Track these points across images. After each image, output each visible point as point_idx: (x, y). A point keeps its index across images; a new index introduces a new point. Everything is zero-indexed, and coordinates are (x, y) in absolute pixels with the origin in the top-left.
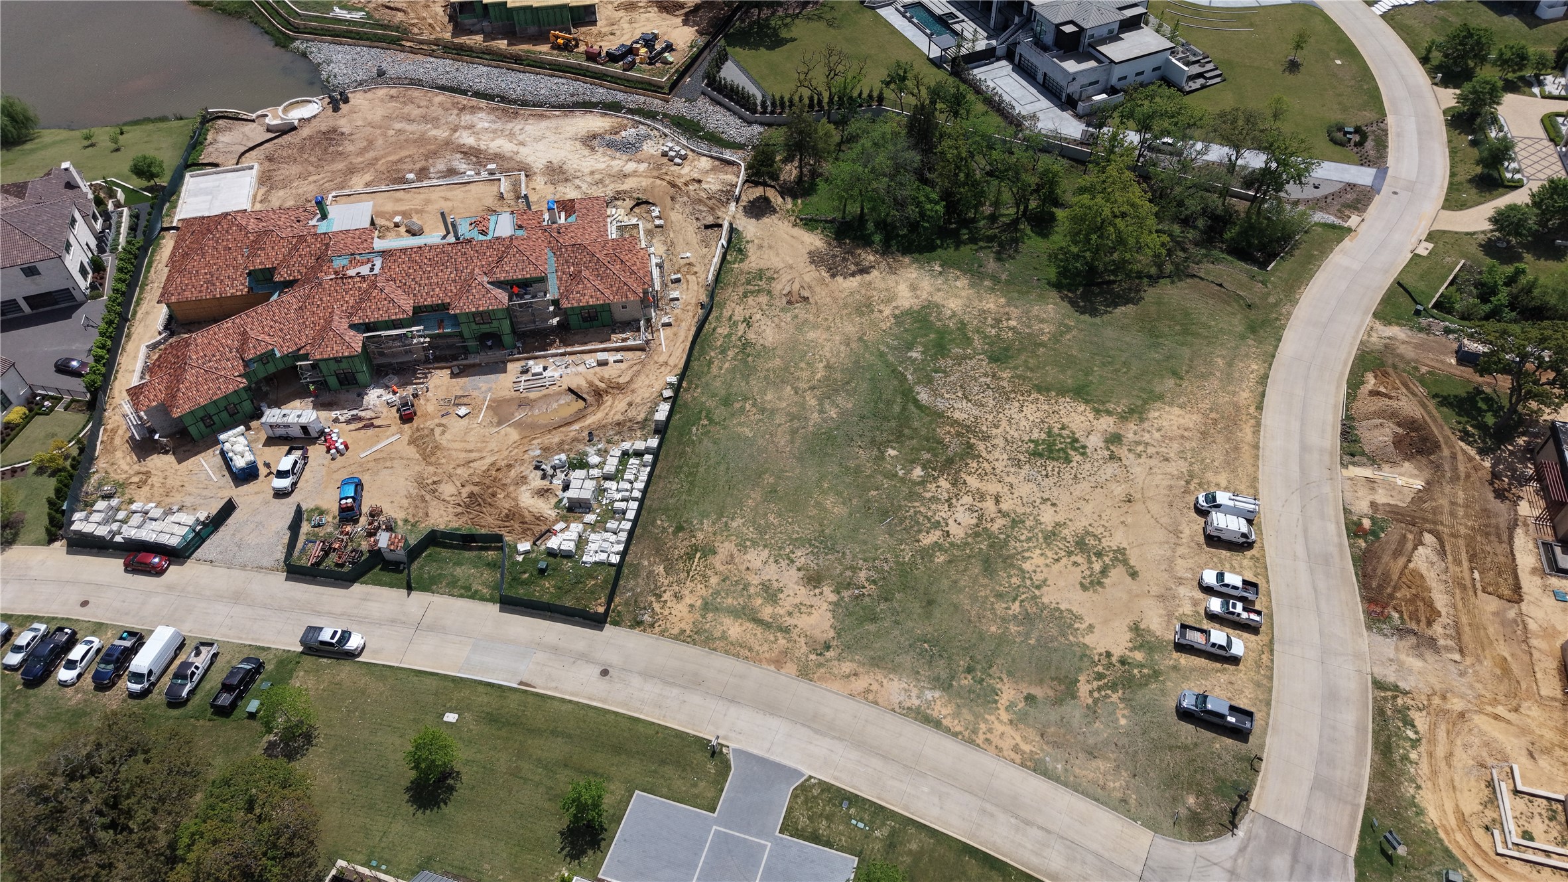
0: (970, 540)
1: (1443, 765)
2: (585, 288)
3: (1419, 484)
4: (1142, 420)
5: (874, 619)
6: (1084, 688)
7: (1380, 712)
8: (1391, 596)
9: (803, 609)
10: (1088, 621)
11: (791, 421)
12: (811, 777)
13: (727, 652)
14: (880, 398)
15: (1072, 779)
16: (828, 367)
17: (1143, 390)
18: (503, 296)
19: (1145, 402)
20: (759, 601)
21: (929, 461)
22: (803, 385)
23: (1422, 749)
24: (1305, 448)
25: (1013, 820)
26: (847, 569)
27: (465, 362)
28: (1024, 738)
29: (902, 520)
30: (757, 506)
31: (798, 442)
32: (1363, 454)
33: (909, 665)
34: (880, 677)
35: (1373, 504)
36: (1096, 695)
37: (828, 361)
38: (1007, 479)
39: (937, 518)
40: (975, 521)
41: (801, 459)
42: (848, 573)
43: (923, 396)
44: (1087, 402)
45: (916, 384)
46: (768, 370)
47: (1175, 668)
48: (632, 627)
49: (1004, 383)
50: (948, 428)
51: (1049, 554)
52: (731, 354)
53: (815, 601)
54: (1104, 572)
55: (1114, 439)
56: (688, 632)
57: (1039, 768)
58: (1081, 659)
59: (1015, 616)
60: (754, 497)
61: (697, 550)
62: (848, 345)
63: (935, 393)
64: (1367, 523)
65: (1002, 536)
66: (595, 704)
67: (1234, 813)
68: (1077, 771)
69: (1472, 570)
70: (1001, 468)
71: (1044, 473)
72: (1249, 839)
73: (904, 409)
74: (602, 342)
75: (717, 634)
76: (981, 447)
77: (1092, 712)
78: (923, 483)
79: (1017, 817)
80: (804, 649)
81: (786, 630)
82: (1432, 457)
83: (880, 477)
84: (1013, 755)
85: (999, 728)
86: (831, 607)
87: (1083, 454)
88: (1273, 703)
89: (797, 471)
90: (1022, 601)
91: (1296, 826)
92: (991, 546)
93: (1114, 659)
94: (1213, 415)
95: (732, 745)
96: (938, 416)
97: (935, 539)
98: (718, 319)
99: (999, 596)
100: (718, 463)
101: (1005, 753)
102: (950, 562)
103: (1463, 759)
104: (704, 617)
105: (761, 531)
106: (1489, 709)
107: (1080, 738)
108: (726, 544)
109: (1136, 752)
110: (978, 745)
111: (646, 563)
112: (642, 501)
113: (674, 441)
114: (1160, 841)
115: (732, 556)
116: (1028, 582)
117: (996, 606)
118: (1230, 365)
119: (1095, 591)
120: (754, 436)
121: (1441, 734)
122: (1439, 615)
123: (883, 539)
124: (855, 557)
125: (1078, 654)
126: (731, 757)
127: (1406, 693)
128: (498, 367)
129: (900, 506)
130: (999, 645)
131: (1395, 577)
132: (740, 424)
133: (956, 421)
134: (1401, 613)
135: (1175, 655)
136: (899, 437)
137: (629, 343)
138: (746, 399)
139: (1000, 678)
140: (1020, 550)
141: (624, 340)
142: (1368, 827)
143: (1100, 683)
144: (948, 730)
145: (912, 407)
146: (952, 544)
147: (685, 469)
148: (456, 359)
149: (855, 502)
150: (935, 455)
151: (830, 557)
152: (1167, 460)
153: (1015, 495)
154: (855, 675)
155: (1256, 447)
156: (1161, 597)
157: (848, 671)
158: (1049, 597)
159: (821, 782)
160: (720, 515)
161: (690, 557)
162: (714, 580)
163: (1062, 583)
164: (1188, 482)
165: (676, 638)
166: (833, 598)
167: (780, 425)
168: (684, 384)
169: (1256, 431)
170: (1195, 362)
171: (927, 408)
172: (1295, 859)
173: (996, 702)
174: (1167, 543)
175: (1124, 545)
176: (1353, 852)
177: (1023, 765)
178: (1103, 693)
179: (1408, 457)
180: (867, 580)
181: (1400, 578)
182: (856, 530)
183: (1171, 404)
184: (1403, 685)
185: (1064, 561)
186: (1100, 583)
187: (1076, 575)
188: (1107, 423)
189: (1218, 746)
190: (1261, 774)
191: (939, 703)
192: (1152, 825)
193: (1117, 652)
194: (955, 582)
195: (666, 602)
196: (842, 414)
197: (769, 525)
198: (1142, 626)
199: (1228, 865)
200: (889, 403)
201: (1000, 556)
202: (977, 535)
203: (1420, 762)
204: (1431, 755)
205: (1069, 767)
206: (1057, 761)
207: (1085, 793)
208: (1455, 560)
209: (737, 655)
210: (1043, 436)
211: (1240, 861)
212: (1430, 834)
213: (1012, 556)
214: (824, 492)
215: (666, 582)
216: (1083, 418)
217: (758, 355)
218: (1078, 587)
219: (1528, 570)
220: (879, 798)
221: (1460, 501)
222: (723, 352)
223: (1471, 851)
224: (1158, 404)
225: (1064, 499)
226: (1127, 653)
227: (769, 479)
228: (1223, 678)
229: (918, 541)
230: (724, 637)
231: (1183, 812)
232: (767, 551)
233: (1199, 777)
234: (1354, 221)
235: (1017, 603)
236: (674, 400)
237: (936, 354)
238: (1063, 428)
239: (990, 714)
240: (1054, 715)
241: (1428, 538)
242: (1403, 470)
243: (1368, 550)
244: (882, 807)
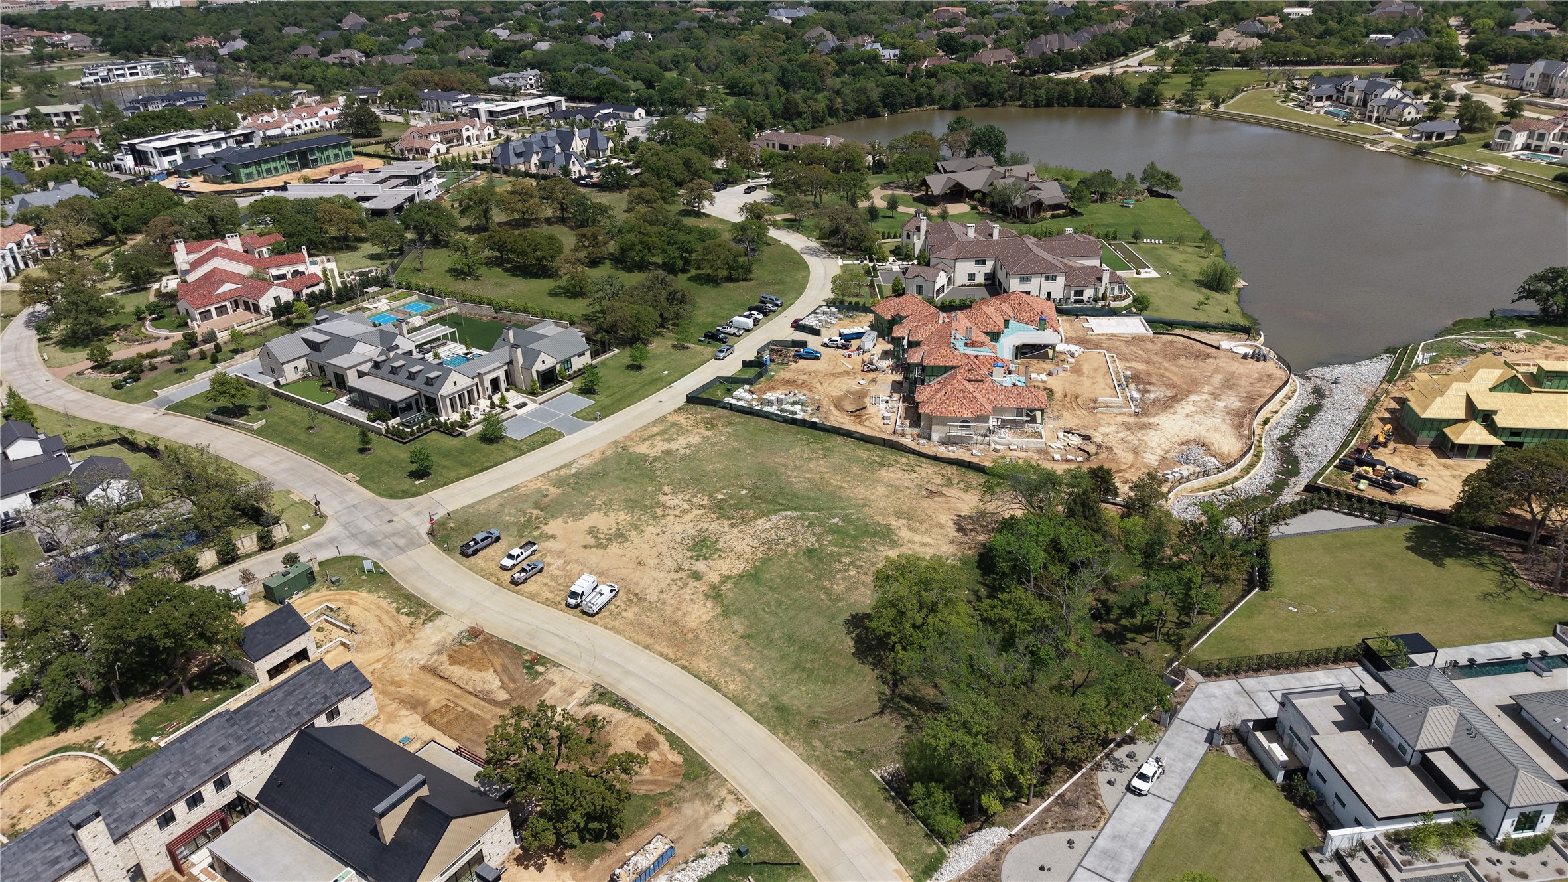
1: (379, 613)
4: (707, 597)
6: (535, 512)
7: (426, 605)
8: (480, 648)
10: (570, 523)
12: (564, 437)
19: (724, 605)
21: (727, 502)
23: (394, 611)
24: (628, 672)
29: (687, 484)
30: (732, 445)
32: (598, 702)
33: (596, 468)
35: (552, 683)
36: (528, 514)
43: (789, 513)
44: (741, 577)
45: (805, 514)
49: (781, 547)
50: (752, 515)
54: (595, 537)
55: (696, 576)
57: (510, 489)
58: (551, 515)
59: (593, 501)
61: (712, 426)
63: (788, 517)
64: (540, 669)
65: (649, 511)
67: (433, 535)
68: (498, 500)
69: (464, 710)
70: (702, 525)
71: (687, 538)
72: (420, 538)
73: (782, 504)
74: (903, 417)
76: (727, 524)
77: (521, 510)
78: (711, 497)
79: (496, 480)
83: (726, 484)
84: (523, 485)
85: (539, 484)
87: (691, 559)
91: (409, 553)
93: (541, 525)
94: (690, 636)
96: (767, 515)
97: (665, 490)
99: (610, 499)
101: (526, 483)
102: (645, 490)
103: (374, 625)
105: (713, 444)
106: (384, 661)
107: (512, 504)
110: (536, 477)
118: (741, 672)
119: (586, 531)
121: (392, 624)
122: (451, 664)
124: (673, 466)
125: (555, 515)
127: (424, 623)
129: (698, 485)
131: (490, 656)
134: (467, 646)
140: (634, 514)
143: (533, 518)
144: (551, 471)
145: (782, 508)
149: (713, 473)
150: (730, 505)
151: (678, 457)
152: (662, 592)
153: (676, 524)
154: (603, 454)
155: (647, 647)
156: (562, 551)
158: (596, 515)
163: (601, 521)
169: (661, 654)
171: (777, 513)
176: (381, 564)
181: (488, 658)
182: (692, 470)
184: (430, 624)
185: (614, 526)
187: (602, 527)
188: (713, 578)
190: (441, 552)
191: (567, 471)
193: (544, 527)
199: (418, 528)
204: (387, 612)
206: (509, 495)
207: (486, 499)
211: (415, 532)
212: (359, 589)
213: (632, 510)
214: (727, 466)
216: (724, 568)
223: (338, 597)
224: (719, 611)
225: (660, 539)
226: (540, 530)
229: (668, 485)
231: (450, 521)
233: (460, 532)
235: (601, 504)
238: (720, 556)
243: (520, 658)
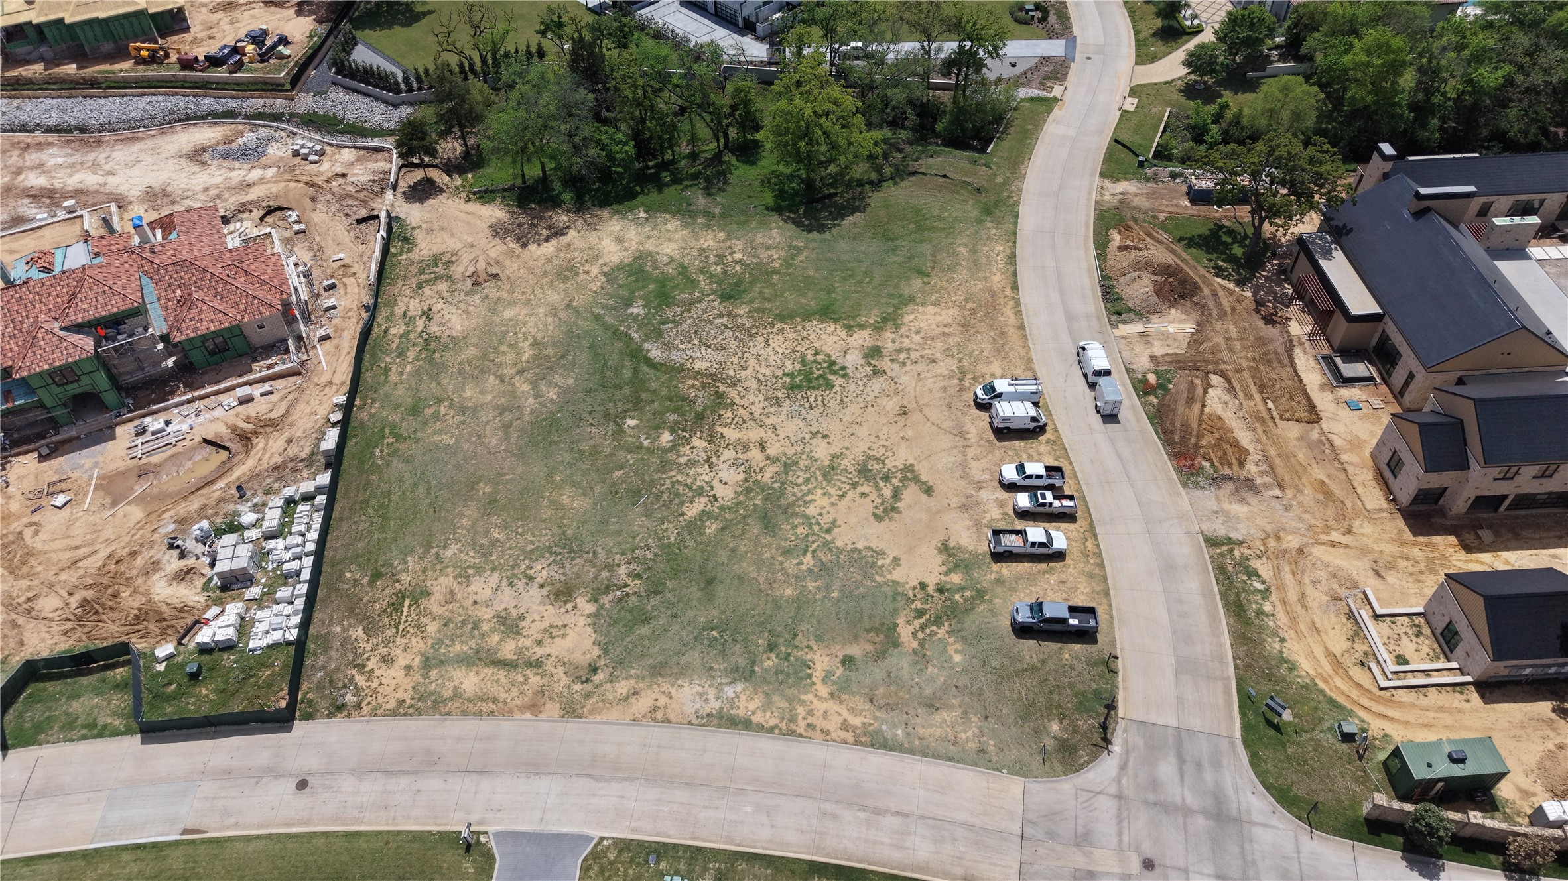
0: (741, 498)
1: (1299, 609)
2: (201, 311)
3: (1190, 327)
4: (898, 327)
5: (646, 620)
6: (905, 632)
7: (1221, 571)
8: (1197, 446)
9: (555, 632)
10: (892, 554)
11: (500, 414)
12: (602, 839)
13: (464, 713)
14: (605, 365)
15: (917, 742)
16: (536, 344)
17: (891, 296)
18: (86, 343)
19: (897, 308)
20: (496, 638)
21: (676, 422)
22: (508, 371)
23: (1274, 598)
24: (1070, 318)
25: (861, 815)
26: (602, 569)
27: (56, 438)
28: (852, 710)
29: (658, 496)
30: (474, 524)
31: (514, 436)
32: (1129, 310)
33: (698, 662)
34: (666, 687)
35: (1153, 358)
36: (920, 635)
37: (534, 337)
38: (768, 421)
39: (699, 483)
40: (742, 476)
41: (521, 455)
42: (605, 574)
43: (655, 352)
44: (835, 321)
45: (644, 341)
46: (461, 363)
47: (999, 581)
48: (331, 715)
49: (743, 320)
50: (690, 382)
51: (833, 491)
52: (411, 354)
53: (569, 619)
54: (896, 495)
55: (873, 353)
56: (408, 702)
57: (877, 742)
58: (894, 599)
59: (810, 571)
60: (468, 515)
61: (404, 598)
62: (555, 315)
63: (668, 347)
64: (1152, 378)
65: (777, 485)
66: (294, 830)
67: (1104, 727)
68: (921, 731)
69: (1264, 400)
70: (759, 411)
71: (807, 405)
72: (1127, 752)
73: (636, 371)
74: (241, 376)
75: (447, 693)
76: (732, 393)
77: (920, 656)
78: (674, 448)
79: (864, 809)
80: (565, 680)
81: (536, 664)
82: (1195, 299)
83: (622, 454)
84: (843, 735)
85: (820, 706)
86: (589, 621)
87: (844, 376)
88: (1111, 592)
89: (519, 471)
90: (814, 551)
91: (1172, 721)
92: (766, 499)
93: (930, 590)
94: (970, 305)
95: (491, 829)
96: (676, 371)
97: (701, 507)
98: (389, 319)
99: (787, 552)
100: (416, 485)
101: (834, 735)
102: (723, 529)
103: (1317, 597)
104: (426, 677)
105: (484, 552)
106: (1324, 537)
107: (915, 691)
108: (442, 580)
109: (981, 689)
110: (800, 735)
111: (338, 629)
112: (319, 555)
113: (354, 471)
114: (1033, 785)
115: (452, 593)
116: (816, 528)
117: (786, 565)
118: (974, 251)
119: (891, 519)
120: (457, 442)
121: (1288, 578)
122: (1248, 453)
123: (639, 523)
124: (609, 552)
125: (890, 594)
126: (493, 844)
127: (1241, 543)
128: (105, 434)
129: (653, 481)
130: (799, 608)
131: (1195, 425)
132: (436, 433)
133: (698, 372)
134: (1210, 460)
135: (996, 567)
136: (636, 404)
137: (277, 369)
138: (440, 401)
139: (809, 647)
140: (799, 495)
141: (269, 367)
142: (1246, 700)
143: (922, 621)
144: (761, 728)
145: (645, 368)
146: (722, 508)
147: (373, 502)
148: (45, 437)
149: (597, 489)
150: (682, 414)
151: (578, 560)
152: (934, 361)
153: (781, 437)
154: (635, 693)
155: (1022, 327)
156: (964, 507)
157: (625, 691)
158: (842, 539)
159: (616, 842)
160: (428, 547)
161: (397, 607)
162: (432, 628)
163: (853, 520)
164: (961, 380)
165: (393, 713)
166: (590, 608)
167: (487, 422)
168: (357, 402)
169: (1018, 312)
170: (938, 257)
171: (662, 365)
172: (1181, 761)
173: (810, 676)
174: (956, 447)
175: (911, 461)
176: (1238, 733)
177: (857, 743)
178: (928, 631)
179: (1173, 304)
180: (629, 576)
181: (1199, 425)
182: (604, 522)
183: (924, 304)
184: (1234, 535)
185: (850, 494)
186: (894, 509)
187: (866, 507)
188: (862, 338)
189: (1067, 656)
190: (1120, 674)
191: (743, 698)
192: (1020, 770)
193: (932, 580)
194: (734, 550)
195: (372, 671)
196: (562, 394)
197: (493, 544)
198: (952, 544)
199: (1113, 790)
200: (617, 369)
201: (779, 507)
202: (748, 490)
203: (1278, 616)
204: (1284, 602)
205: (910, 729)
206: (895, 726)
207: (936, 756)
208: (1246, 395)
209: (479, 713)
210: (798, 366)
211: (1124, 781)
212: (1309, 688)
213: (793, 504)
214: (558, 487)
215: (369, 646)
216: (835, 339)
217: (446, 348)
218: (872, 519)
219: (1317, 387)
220: (693, 839)
221: (1234, 336)
222: (401, 354)
223: (1355, 694)
224: (910, 307)
225: (835, 428)
226: (943, 578)
227: (485, 489)
228: (1053, 579)
229: (682, 515)
230: (457, 694)
231: (1049, 743)
232: (496, 575)
233: (1056, 697)
234: (1057, 91)
235: (809, 555)
236: (344, 424)
237: (660, 305)
238: (816, 353)
239: (806, 693)
240: (878, 673)
241: (1215, 379)
242: (1171, 317)
243: (1161, 405)
244: (699, 849)
